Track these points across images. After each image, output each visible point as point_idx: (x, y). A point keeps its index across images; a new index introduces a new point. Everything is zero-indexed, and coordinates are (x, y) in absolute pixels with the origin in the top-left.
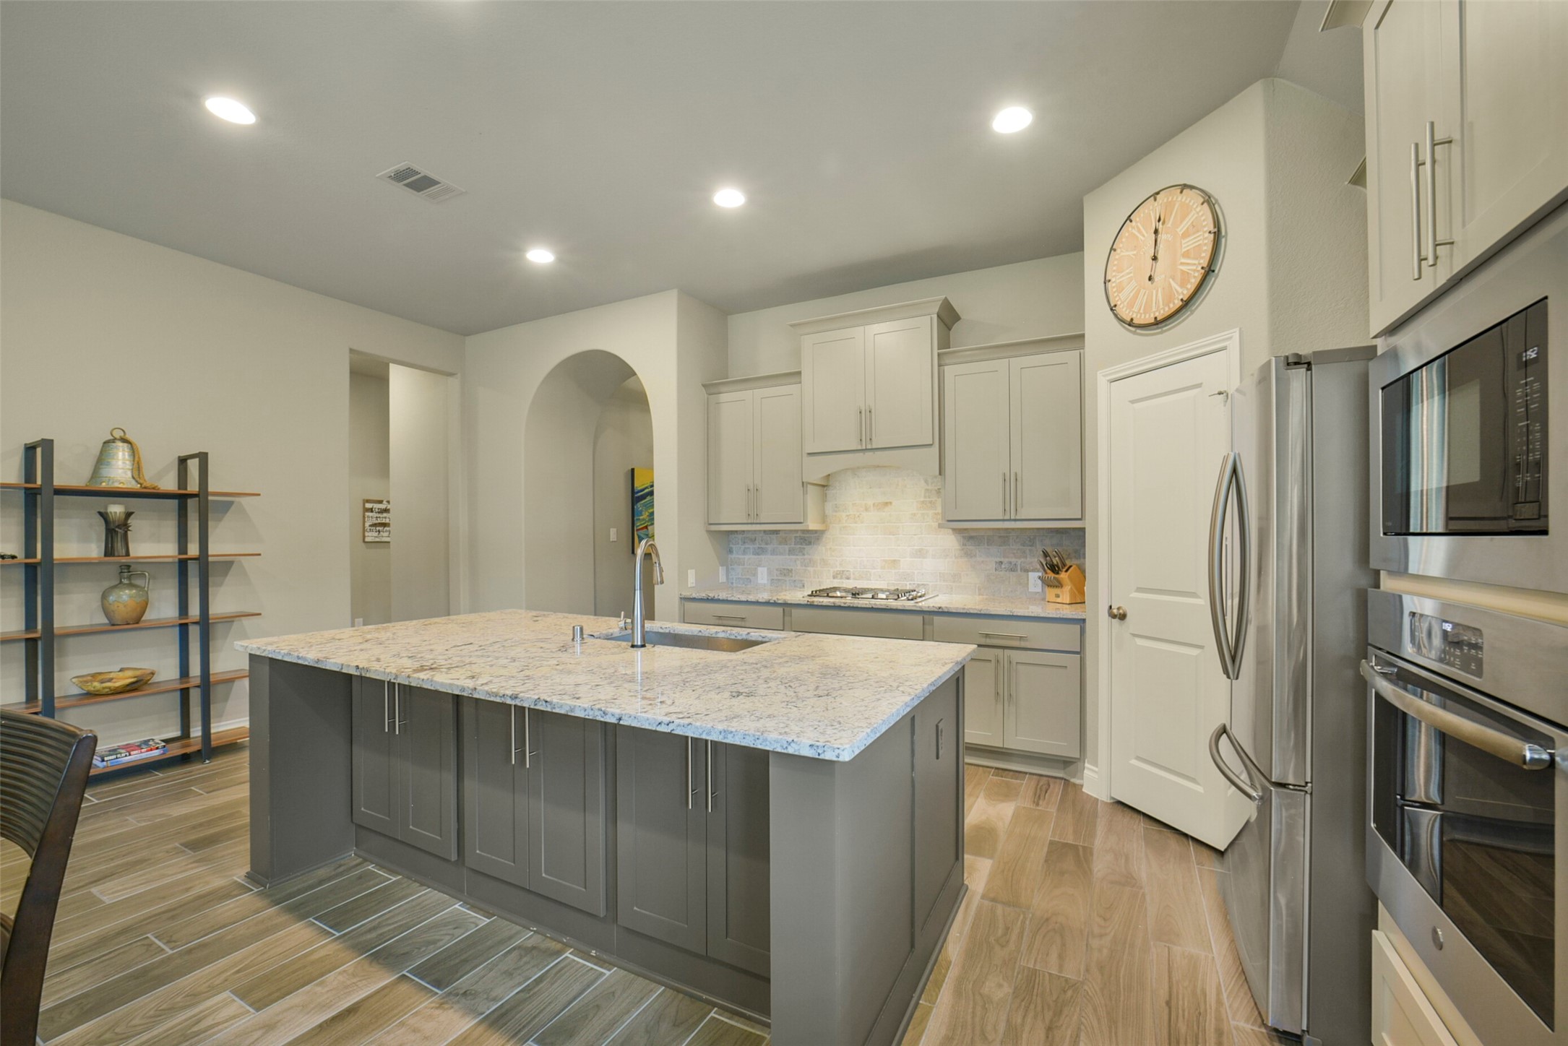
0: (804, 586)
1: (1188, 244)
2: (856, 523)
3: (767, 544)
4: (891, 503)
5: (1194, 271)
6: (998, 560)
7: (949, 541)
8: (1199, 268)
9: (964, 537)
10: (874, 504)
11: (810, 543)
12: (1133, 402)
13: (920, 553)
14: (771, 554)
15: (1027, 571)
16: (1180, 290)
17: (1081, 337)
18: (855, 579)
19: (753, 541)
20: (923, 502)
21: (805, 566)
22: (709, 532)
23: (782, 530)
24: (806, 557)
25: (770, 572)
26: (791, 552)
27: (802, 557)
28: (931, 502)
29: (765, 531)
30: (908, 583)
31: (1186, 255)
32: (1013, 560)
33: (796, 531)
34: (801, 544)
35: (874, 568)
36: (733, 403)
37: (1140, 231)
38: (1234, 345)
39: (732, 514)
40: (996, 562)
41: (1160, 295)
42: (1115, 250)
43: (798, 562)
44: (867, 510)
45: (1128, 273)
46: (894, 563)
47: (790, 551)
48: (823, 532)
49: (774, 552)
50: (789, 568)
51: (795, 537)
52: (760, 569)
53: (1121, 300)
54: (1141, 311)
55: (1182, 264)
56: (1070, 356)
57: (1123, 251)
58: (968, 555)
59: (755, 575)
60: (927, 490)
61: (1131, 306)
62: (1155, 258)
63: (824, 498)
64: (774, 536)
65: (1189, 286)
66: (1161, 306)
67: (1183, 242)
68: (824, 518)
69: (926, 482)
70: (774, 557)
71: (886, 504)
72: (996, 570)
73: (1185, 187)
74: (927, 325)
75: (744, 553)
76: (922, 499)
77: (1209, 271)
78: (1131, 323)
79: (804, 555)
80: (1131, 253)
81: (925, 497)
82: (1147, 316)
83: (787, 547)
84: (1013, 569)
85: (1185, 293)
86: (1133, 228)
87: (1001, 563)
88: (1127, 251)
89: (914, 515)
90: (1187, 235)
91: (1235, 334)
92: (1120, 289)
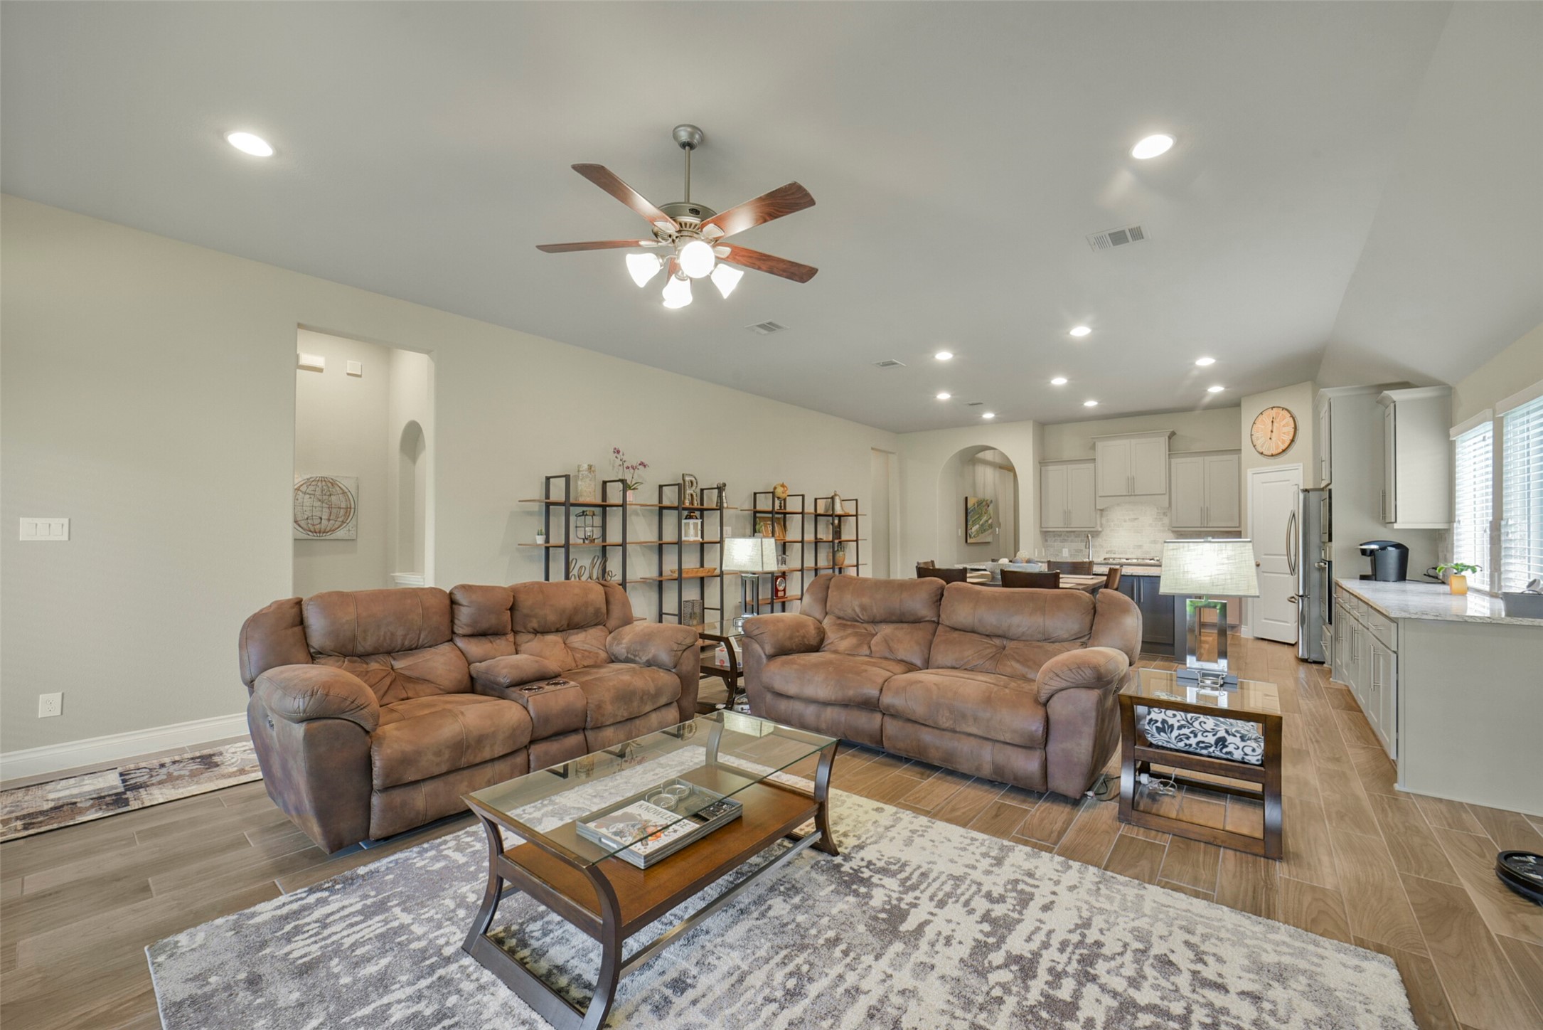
1: (1284, 429)
3: (1068, 537)
4: (1138, 518)
5: (1287, 439)
8: (1289, 439)
9: (1177, 534)
10: (1129, 519)
12: (1259, 482)
13: (1154, 543)
16: (1281, 445)
17: (1240, 450)
19: (1060, 536)
20: (1155, 518)
22: (1041, 531)
24: (1091, 543)
25: (1070, 551)
27: (1085, 543)
28: (1160, 519)
29: (1068, 531)
30: (1147, 555)
31: (1284, 433)
33: (1086, 531)
34: (1089, 537)
35: (1128, 550)
36: (1053, 471)
37: (1266, 419)
38: (1301, 468)
39: (1055, 523)
41: (1273, 445)
42: (1256, 424)
43: (1087, 545)
44: (1125, 521)
45: (1261, 433)
46: (1140, 547)
47: (1082, 540)
48: (1100, 532)
49: (1072, 542)
50: (1080, 549)
51: (1085, 534)
52: (1064, 550)
53: (1258, 443)
54: (1266, 449)
55: (1282, 436)
56: (1235, 457)
57: (1258, 425)
59: (1061, 552)
60: (1158, 513)
61: (1262, 446)
62: (1272, 432)
63: (1101, 516)
64: (1071, 534)
65: (1285, 445)
66: (1274, 449)
68: (1101, 525)
69: (1157, 509)
71: (1136, 519)
73: (1283, 409)
74: (1162, 442)
75: (1055, 541)
77: (1292, 441)
78: (1262, 453)
79: (1088, 542)
80: (1262, 426)
82: (1268, 452)
83: (1080, 539)
85: (1283, 447)
86: (1263, 417)
88: (1260, 425)
89: (1151, 525)
90: (1284, 426)
91: (1301, 464)
92: (1258, 439)
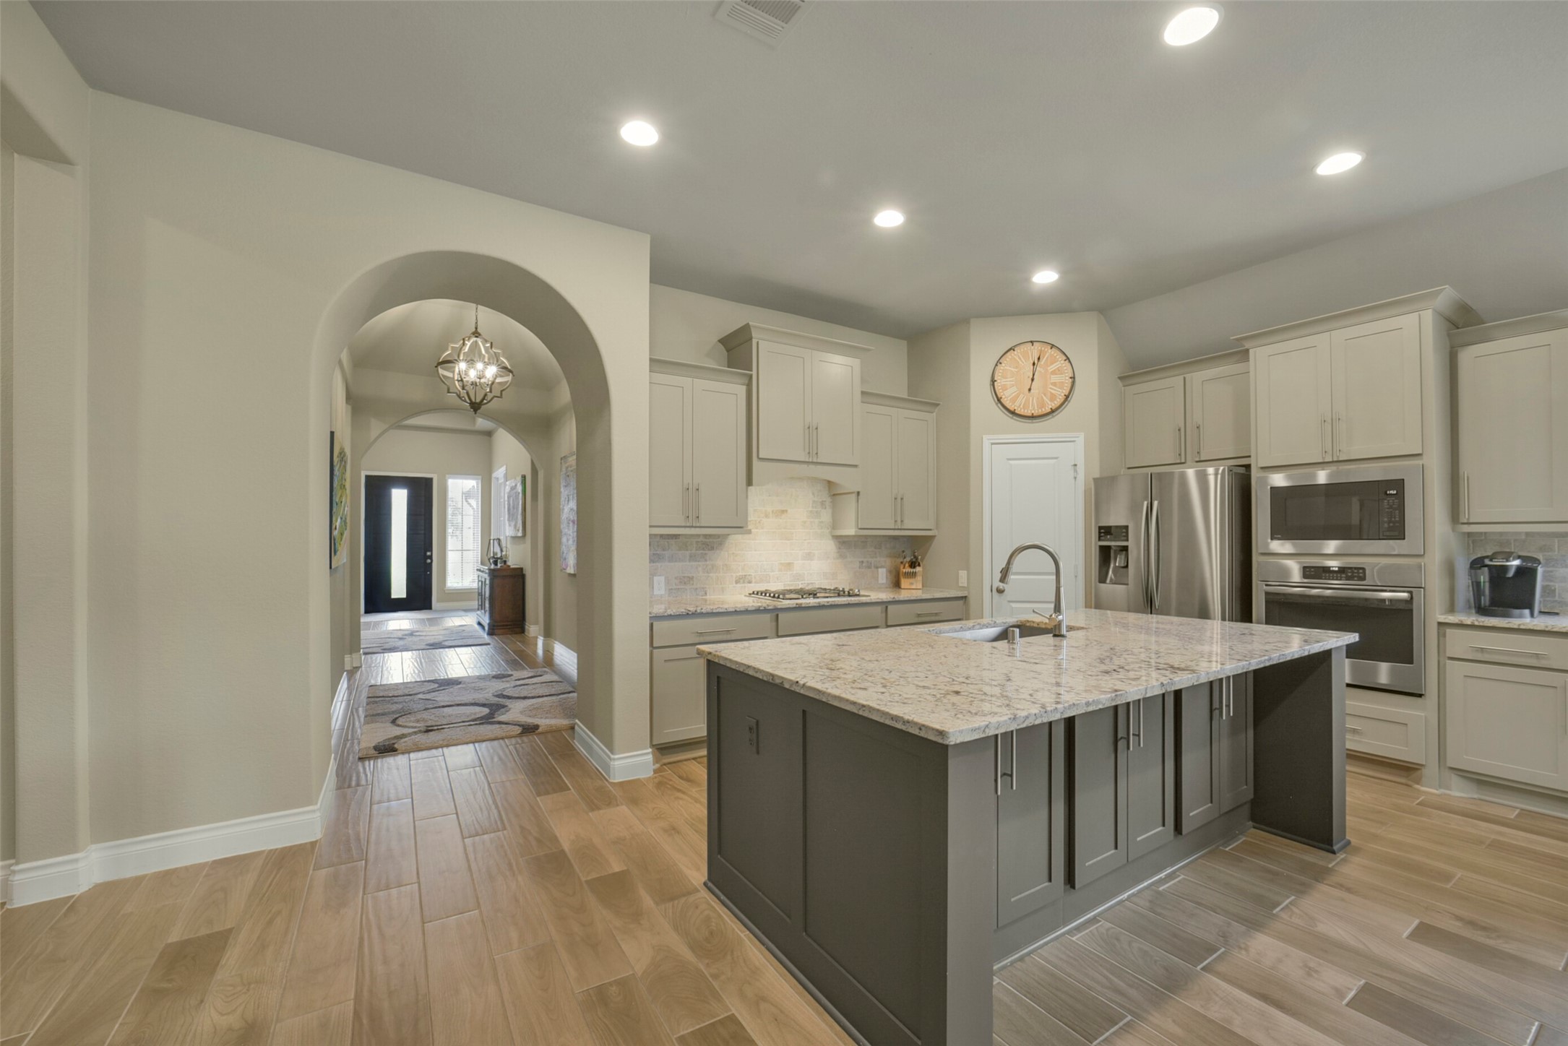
0: (706, 594)
1: (1055, 379)
2: (757, 528)
3: (664, 550)
4: (786, 511)
5: (1060, 395)
6: (861, 560)
7: (830, 546)
8: (1063, 394)
9: (840, 542)
10: (773, 512)
11: (712, 548)
12: (1008, 459)
13: (809, 556)
14: (669, 561)
15: (877, 568)
16: (1049, 403)
18: (756, 582)
20: (811, 511)
21: (708, 572)
23: (682, 535)
24: (708, 563)
26: (692, 558)
27: (704, 563)
28: (817, 512)
29: (662, 536)
30: (800, 583)
31: (1054, 384)
32: (870, 560)
33: (698, 536)
34: (703, 549)
35: (773, 571)
36: (667, 387)
37: (1022, 358)
38: (1080, 441)
40: (860, 562)
41: (1035, 401)
42: (1001, 363)
43: (700, 569)
44: (767, 516)
45: (1011, 381)
46: (789, 565)
47: (691, 556)
49: (672, 559)
50: (690, 575)
51: (697, 542)
53: (1007, 398)
54: (1021, 407)
55: (1050, 388)
56: (930, 415)
57: (1006, 365)
58: (842, 556)
60: (814, 501)
61: (1014, 400)
62: (1033, 380)
64: (672, 542)
65: (1056, 402)
66: (1036, 408)
67: (1052, 376)
69: (813, 494)
70: (672, 564)
71: (783, 512)
72: (860, 568)
73: (1055, 346)
74: (857, 367)
76: (810, 509)
77: (1067, 397)
78: (1011, 412)
79: (706, 560)
80: (1012, 369)
81: (813, 507)
82: (1026, 411)
83: (688, 553)
84: (869, 567)
85: (1054, 405)
86: (1015, 355)
87: (862, 562)
88: (1010, 367)
89: (805, 522)
90: (1053, 373)
91: (1082, 436)
92: (1005, 388)
